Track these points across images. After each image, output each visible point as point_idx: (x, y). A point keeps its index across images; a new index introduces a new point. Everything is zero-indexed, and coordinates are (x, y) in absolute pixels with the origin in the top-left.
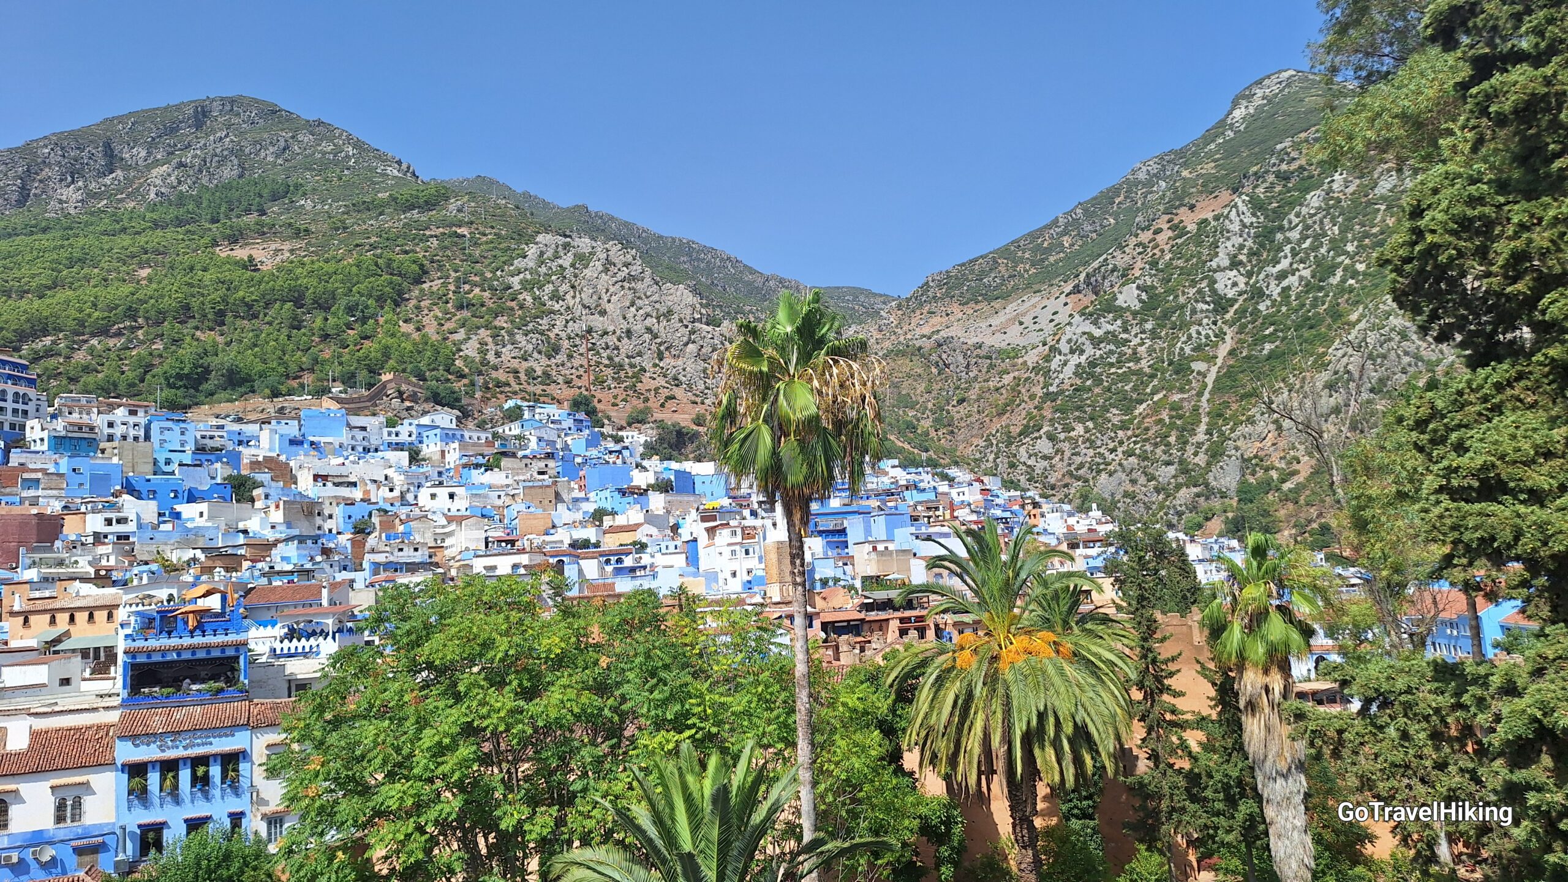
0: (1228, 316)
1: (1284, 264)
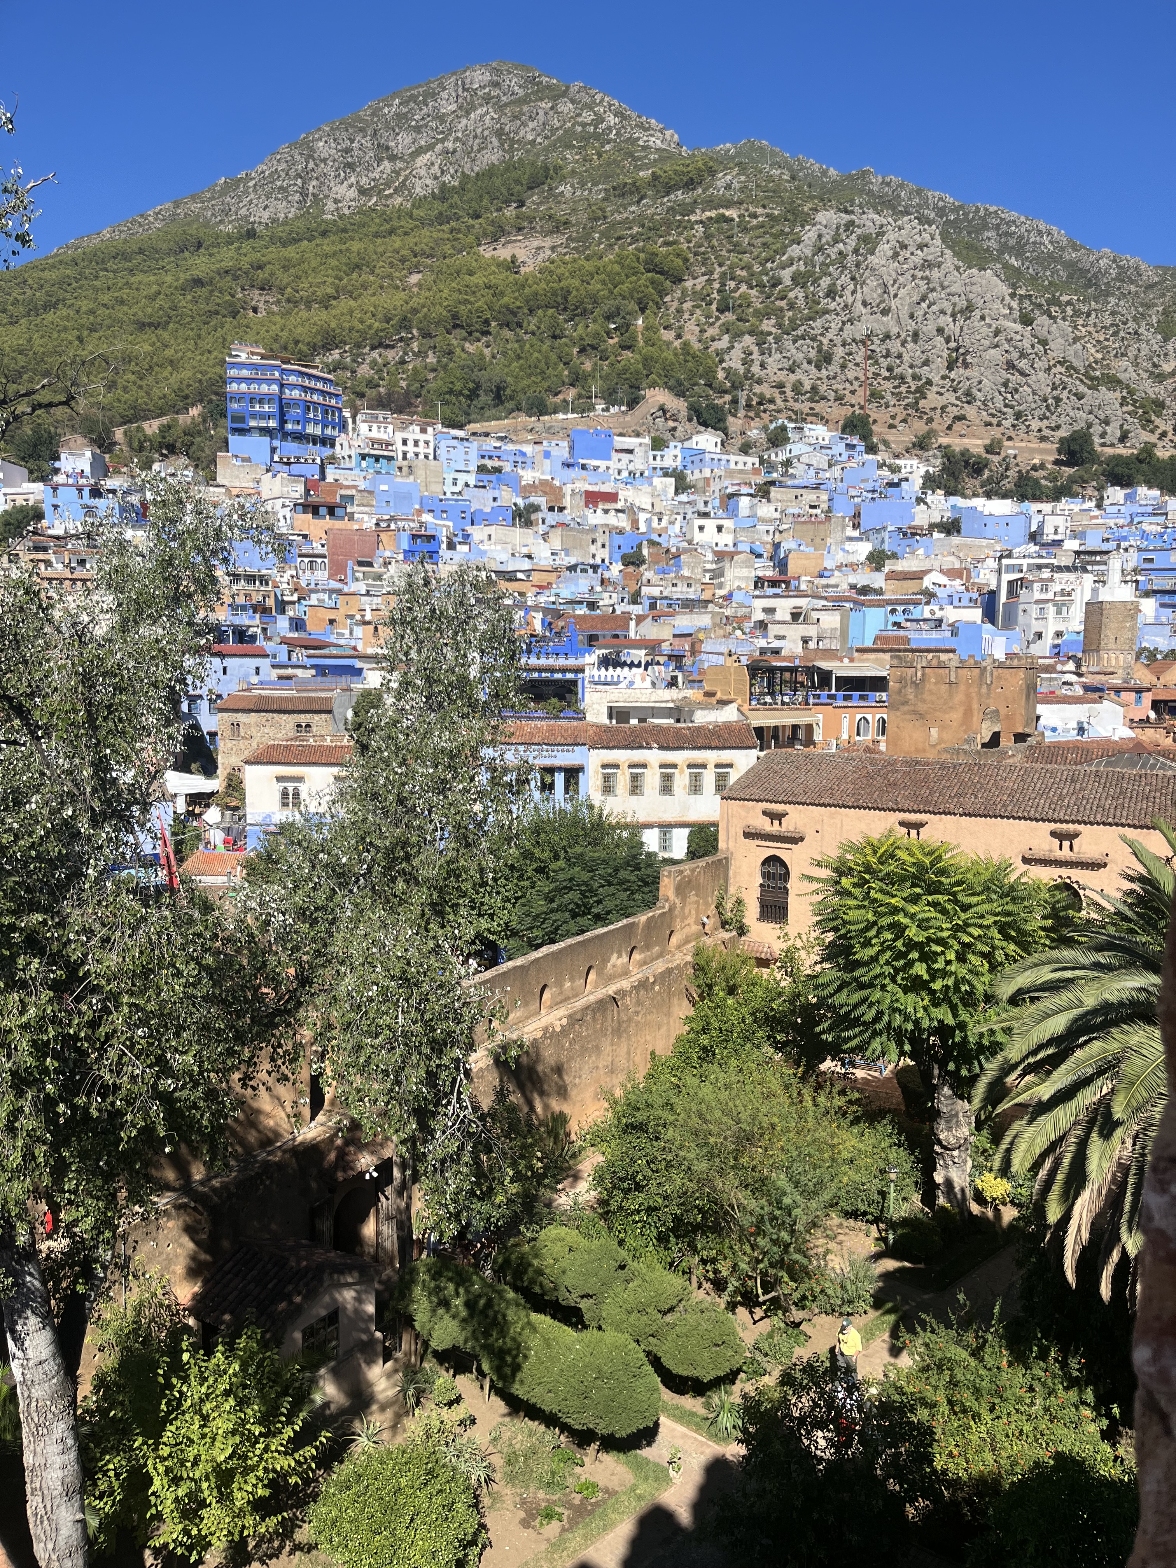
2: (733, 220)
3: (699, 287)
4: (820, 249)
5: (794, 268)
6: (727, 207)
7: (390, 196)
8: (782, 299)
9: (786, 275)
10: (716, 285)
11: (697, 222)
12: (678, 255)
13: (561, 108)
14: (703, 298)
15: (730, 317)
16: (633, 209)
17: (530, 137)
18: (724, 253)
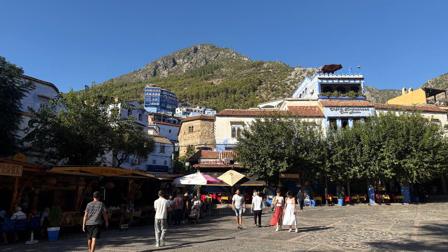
2: (271, 72)
3: (264, 87)
4: (296, 76)
5: (290, 81)
6: (269, 69)
7: (177, 73)
8: (288, 88)
9: (288, 83)
10: (269, 86)
11: (261, 73)
12: (258, 79)
13: (221, 53)
14: (266, 89)
15: (274, 92)
16: (242, 72)
17: (213, 59)
18: (269, 79)
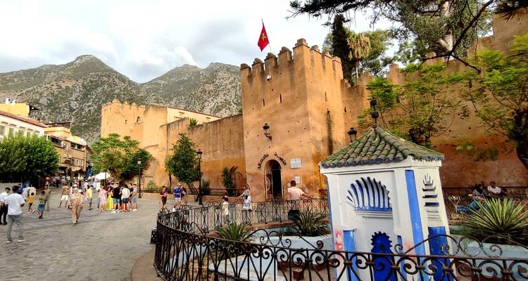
0: (73, 113)
1: (90, 104)
